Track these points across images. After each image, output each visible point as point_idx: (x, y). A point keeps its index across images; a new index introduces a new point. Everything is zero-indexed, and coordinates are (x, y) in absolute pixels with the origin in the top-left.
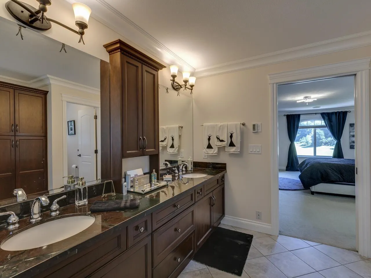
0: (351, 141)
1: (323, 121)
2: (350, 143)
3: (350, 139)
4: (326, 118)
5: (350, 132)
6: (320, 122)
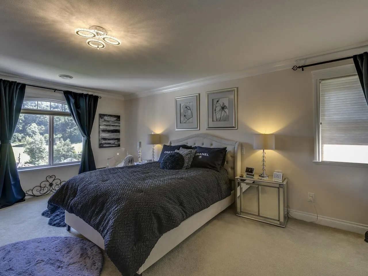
0: (100, 138)
1: (67, 106)
2: (99, 140)
3: (99, 135)
4: (72, 101)
5: (100, 125)
6: (63, 106)
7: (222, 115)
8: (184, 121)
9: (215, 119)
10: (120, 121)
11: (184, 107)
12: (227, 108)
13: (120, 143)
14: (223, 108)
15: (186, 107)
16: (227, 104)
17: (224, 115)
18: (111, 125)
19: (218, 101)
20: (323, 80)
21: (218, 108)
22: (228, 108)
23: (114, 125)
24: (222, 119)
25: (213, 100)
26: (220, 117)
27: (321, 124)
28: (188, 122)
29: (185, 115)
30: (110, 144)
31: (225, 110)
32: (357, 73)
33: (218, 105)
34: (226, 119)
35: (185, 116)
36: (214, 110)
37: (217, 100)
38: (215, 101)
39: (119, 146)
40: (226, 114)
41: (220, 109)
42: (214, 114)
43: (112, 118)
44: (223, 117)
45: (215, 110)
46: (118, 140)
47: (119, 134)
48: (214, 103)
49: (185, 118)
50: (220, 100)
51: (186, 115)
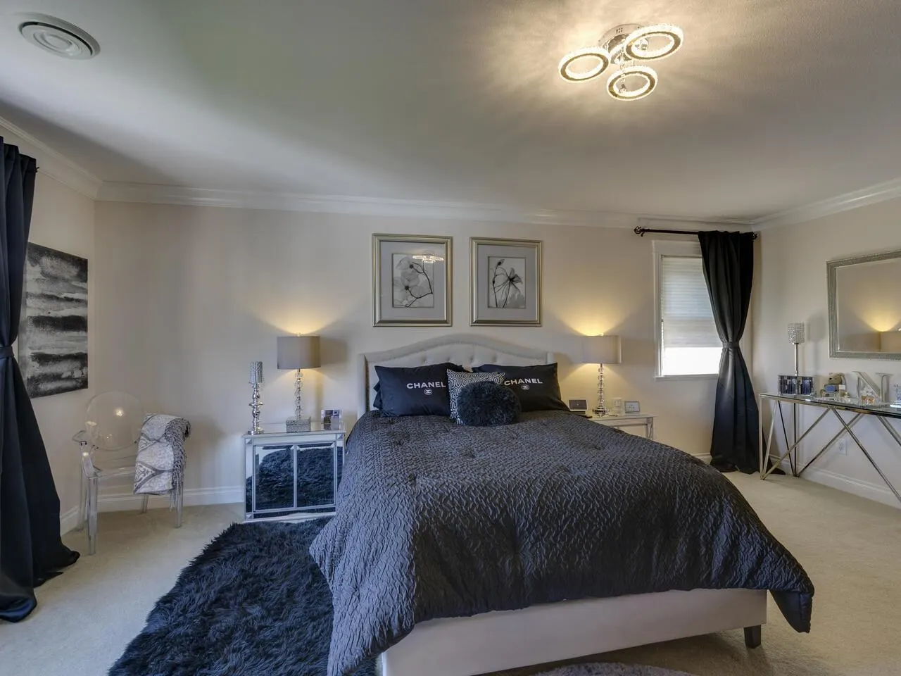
0: (29, 352)
5: (26, 295)
7: (510, 295)
8: (405, 302)
9: (493, 303)
10: (85, 281)
11: (405, 264)
12: (519, 281)
13: (87, 375)
14: (512, 280)
15: (411, 267)
16: (520, 272)
17: (513, 295)
18: (62, 296)
19: (500, 264)
20: (665, 256)
21: (501, 279)
22: (523, 280)
23: (70, 296)
24: (508, 303)
25: (489, 257)
26: (504, 298)
27: (662, 321)
28: (416, 304)
29: (406, 284)
30: (57, 377)
31: (517, 285)
32: (701, 256)
33: (499, 271)
34: (519, 304)
35: (407, 288)
36: (491, 281)
37: (498, 260)
38: (494, 262)
39: (84, 384)
40: (518, 293)
41: (506, 282)
42: (492, 292)
43: (64, 265)
44: (511, 298)
45: (494, 282)
46: (82, 358)
47: (82, 334)
48: (490, 267)
49: (409, 293)
50: (505, 262)
51: (411, 284)
